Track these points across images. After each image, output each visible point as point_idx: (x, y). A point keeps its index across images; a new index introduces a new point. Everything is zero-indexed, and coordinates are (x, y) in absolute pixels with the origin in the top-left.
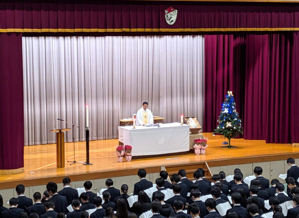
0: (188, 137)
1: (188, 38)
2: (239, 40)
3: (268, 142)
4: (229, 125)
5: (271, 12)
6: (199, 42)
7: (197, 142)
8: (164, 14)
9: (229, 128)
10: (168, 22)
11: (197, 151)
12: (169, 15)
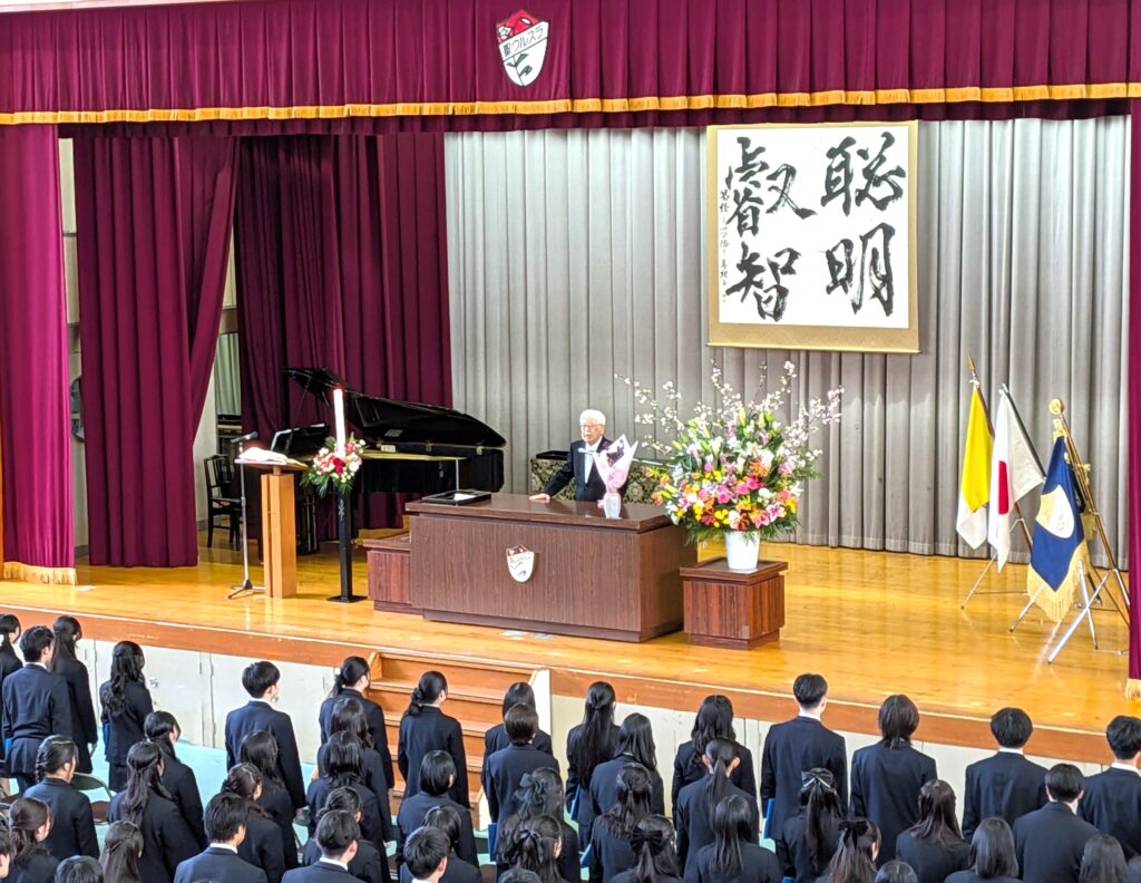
8: (496, 40)
12: (514, 45)
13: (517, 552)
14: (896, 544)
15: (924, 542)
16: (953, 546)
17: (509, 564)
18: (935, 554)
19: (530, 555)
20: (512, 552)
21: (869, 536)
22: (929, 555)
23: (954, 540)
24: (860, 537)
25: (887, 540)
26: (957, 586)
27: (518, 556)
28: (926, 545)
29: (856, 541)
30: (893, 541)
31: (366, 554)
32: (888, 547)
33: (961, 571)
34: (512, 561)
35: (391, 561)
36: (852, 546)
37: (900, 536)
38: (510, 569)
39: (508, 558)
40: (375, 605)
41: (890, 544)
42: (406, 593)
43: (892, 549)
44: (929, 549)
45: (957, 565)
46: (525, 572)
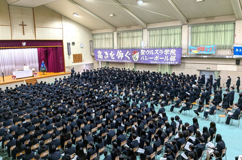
0: (32, 73)
1: (33, 49)
2: (45, 49)
3: (54, 72)
4: (43, 69)
5: (51, 42)
6: (36, 50)
7: (34, 74)
8: (22, 43)
9: (43, 70)
10: (23, 45)
11: (35, 76)
12: (23, 43)
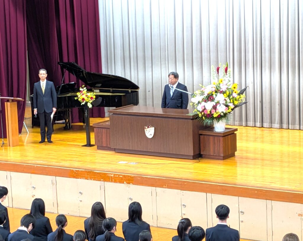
13: (148, 127)
14: (267, 125)
15: (277, 124)
16: (287, 125)
17: (146, 132)
18: (281, 128)
19: (153, 128)
20: (146, 127)
21: (257, 122)
22: (279, 129)
23: (288, 123)
24: (254, 123)
25: (264, 124)
26: (289, 141)
27: (149, 129)
28: (278, 125)
29: (253, 124)
30: (266, 124)
31: (93, 129)
32: (264, 126)
33: (290, 135)
34: (147, 131)
35: (102, 132)
36: (251, 126)
37: (268, 122)
38: (146, 134)
39: (145, 130)
40: (97, 148)
41: (265, 125)
42: (108, 143)
43: (266, 127)
44: (279, 126)
45: (289, 133)
46: (151, 135)
